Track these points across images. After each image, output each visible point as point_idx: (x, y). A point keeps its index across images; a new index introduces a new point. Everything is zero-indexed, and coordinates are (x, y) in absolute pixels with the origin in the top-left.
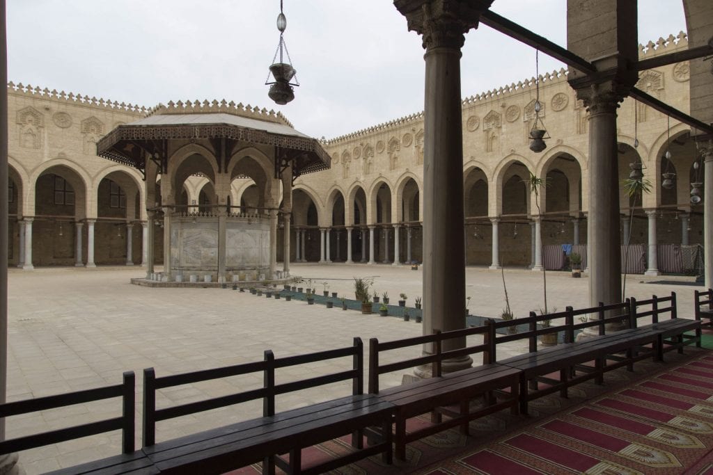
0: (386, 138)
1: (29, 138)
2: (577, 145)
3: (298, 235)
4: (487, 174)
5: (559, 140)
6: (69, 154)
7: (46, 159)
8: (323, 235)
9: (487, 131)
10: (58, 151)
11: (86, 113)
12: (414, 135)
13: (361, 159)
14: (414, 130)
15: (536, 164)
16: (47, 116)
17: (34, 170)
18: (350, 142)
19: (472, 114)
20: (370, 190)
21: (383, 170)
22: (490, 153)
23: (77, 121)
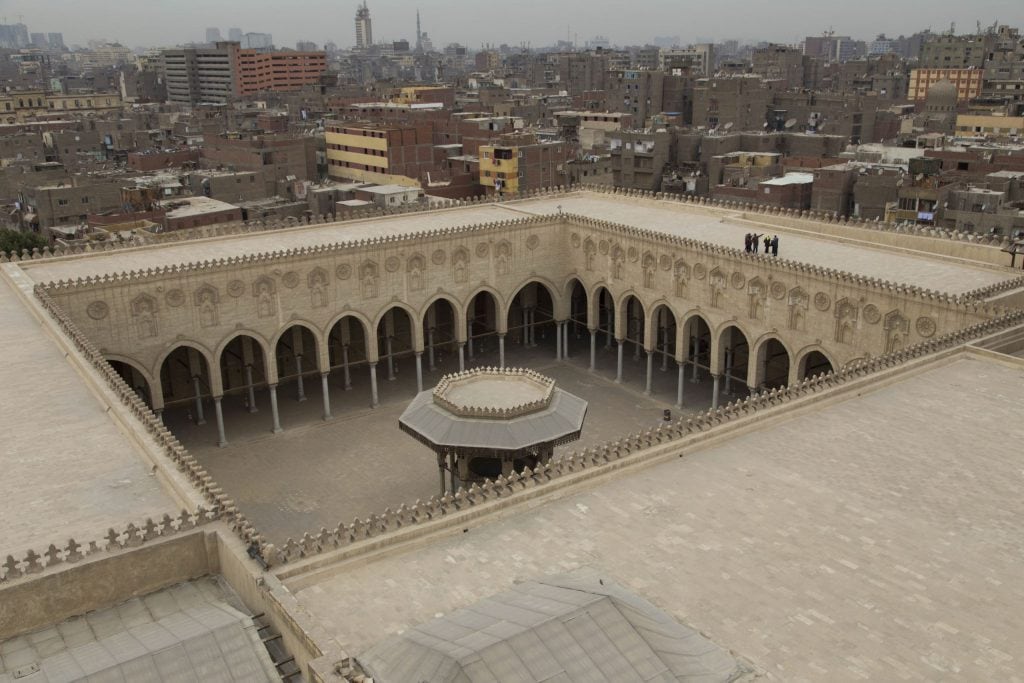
0: (642, 248)
1: (265, 305)
2: (833, 351)
3: (526, 316)
4: (749, 341)
5: (817, 340)
6: (300, 312)
7: (282, 324)
8: (559, 329)
9: (753, 296)
10: (290, 313)
11: (309, 266)
12: (673, 261)
13: (609, 258)
14: (674, 256)
15: (796, 352)
16: (278, 280)
17: (273, 338)
18: (596, 230)
19: (738, 269)
20: (620, 298)
21: (636, 284)
22: (753, 321)
23: (303, 276)
